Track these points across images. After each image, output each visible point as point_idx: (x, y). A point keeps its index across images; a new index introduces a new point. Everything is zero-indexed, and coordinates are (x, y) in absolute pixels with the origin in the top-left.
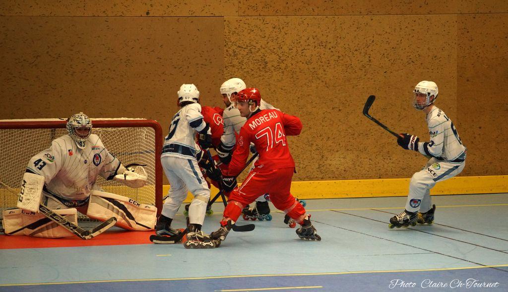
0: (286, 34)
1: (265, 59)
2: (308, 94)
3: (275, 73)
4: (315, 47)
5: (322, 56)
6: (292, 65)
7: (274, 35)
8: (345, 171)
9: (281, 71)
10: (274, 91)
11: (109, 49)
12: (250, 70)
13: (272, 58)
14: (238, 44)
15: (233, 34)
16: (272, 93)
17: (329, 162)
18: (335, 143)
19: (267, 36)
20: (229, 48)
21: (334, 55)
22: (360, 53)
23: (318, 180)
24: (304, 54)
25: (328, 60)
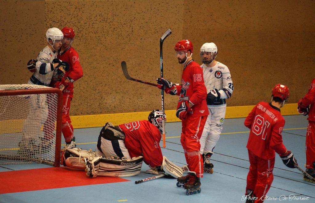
0: (83, 12)
2: (95, 54)
4: (100, 22)
5: (104, 28)
6: (86, 34)
7: (75, 13)
8: (114, 107)
14: (53, 20)
15: (50, 12)
17: (105, 101)
18: (110, 88)
19: (71, 14)
20: (48, 22)
21: (111, 27)
22: (127, 26)
23: (98, 114)
24: (93, 27)
25: (108, 31)
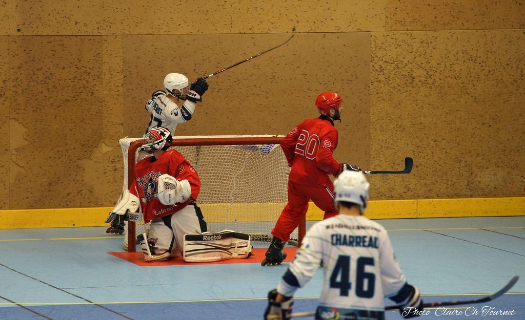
0: (434, 48)
1: (412, 74)
2: (457, 109)
3: (422, 89)
4: (464, 61)
5: (472, 70)
6: (440, 80)
7: (421, 49)
8: (495, 188)
9: (428, 86)
10: (422, 106)
11: (255, 66)
12: (396, 86)
13: (419, 73)
14: (384, 60)
15: (379, 49)
16: (419, 108)
17: (478, 179)
18: (485, 160)
19: (414, 50)
20: (376, 63)
21: (484, 70)
22: (512, 67)
23: (467, 197)
24: (452, 69)
25: (478, 75)
